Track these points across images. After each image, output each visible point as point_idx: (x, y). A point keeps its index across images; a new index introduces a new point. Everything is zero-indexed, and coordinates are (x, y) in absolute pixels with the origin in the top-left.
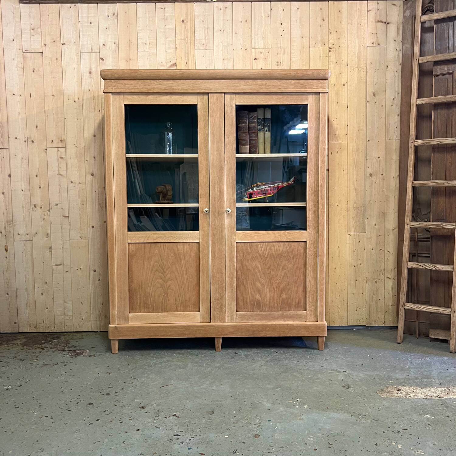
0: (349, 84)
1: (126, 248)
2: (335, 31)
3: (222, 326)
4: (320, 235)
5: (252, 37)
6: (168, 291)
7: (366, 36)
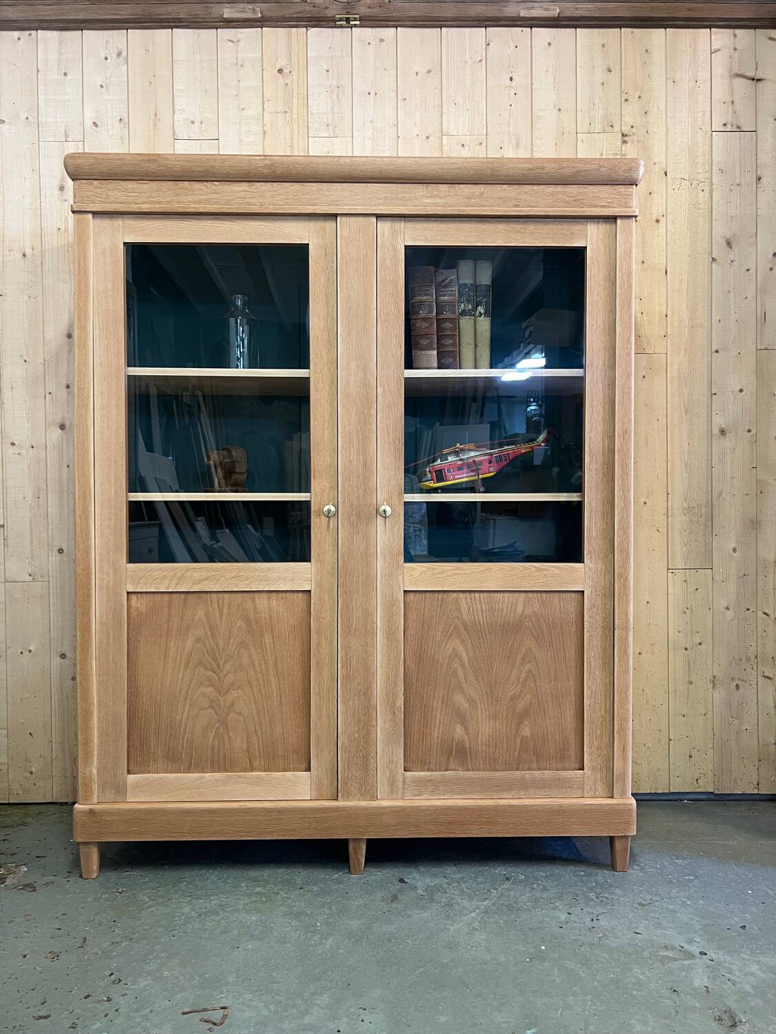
0: (669, 218)
1: (122, 606)
2: (637, 96)
3: (367, 809)
5: (442, 108)
6: (229, 717)
7: (709, 109)
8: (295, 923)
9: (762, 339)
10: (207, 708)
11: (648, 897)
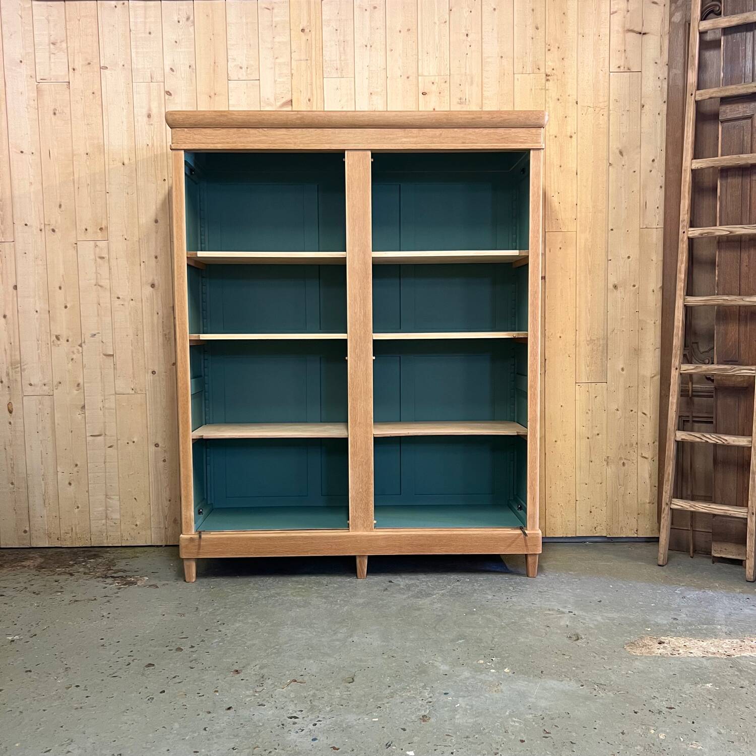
0: (579, 135)
2: (556, 47)
3: (368, 536)
5: (418, 56)
7: (607, 55)
9: (643, 221)
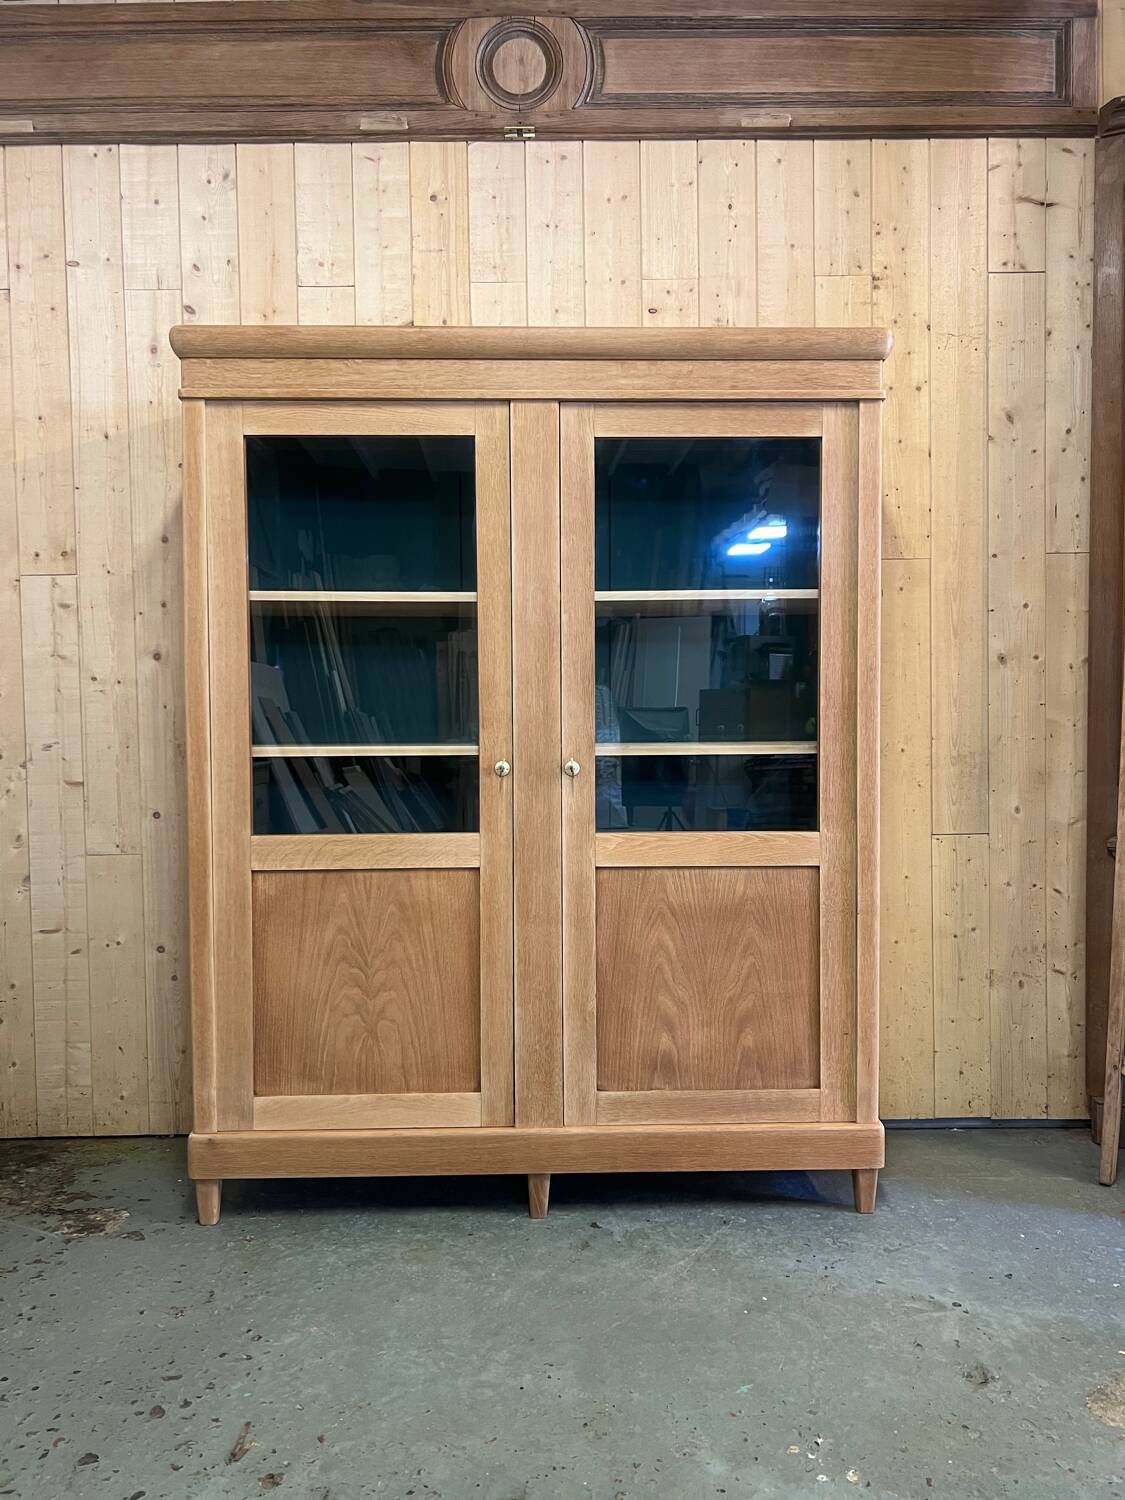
0: (934, 383)
1: (245, 888)
2: (891, 228)
3: (551, 1137)
4: (864, 848)
5: (641, 244)
6: (379, 1025)
7: (983, 243)
8: (465, 1273)
9: (1052, 540)
10: (352, 1014)
11: (897, 1242)
